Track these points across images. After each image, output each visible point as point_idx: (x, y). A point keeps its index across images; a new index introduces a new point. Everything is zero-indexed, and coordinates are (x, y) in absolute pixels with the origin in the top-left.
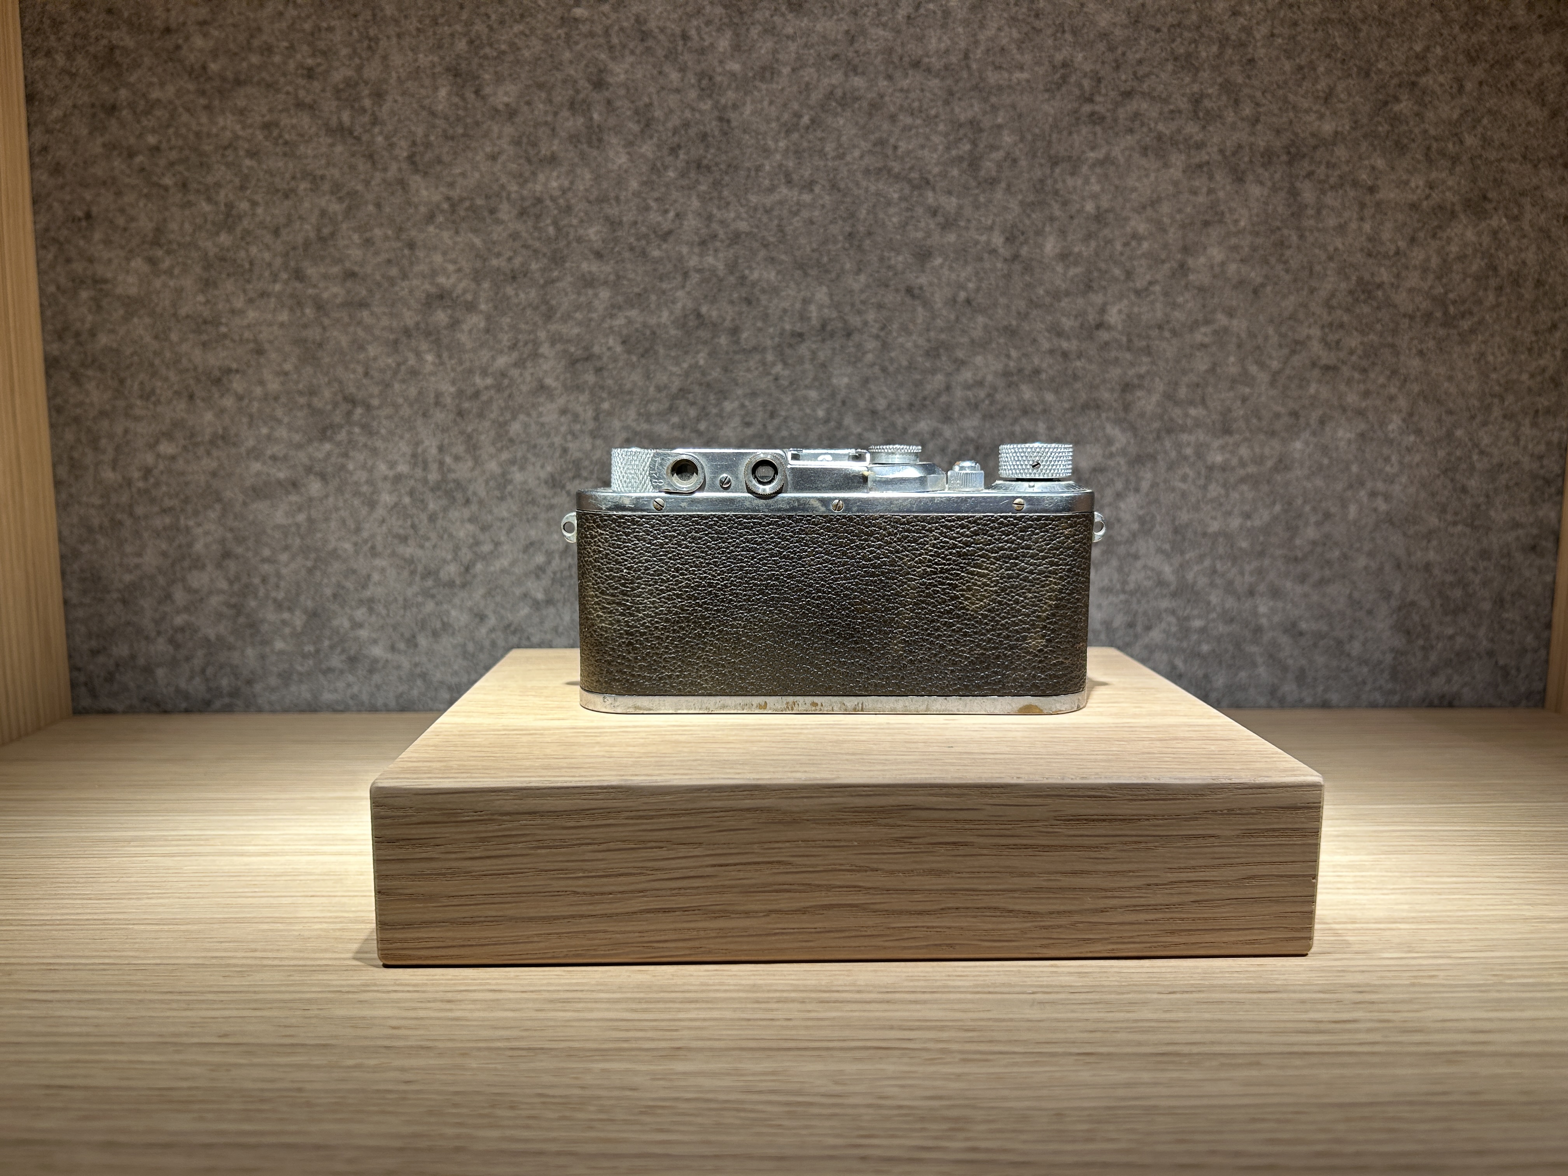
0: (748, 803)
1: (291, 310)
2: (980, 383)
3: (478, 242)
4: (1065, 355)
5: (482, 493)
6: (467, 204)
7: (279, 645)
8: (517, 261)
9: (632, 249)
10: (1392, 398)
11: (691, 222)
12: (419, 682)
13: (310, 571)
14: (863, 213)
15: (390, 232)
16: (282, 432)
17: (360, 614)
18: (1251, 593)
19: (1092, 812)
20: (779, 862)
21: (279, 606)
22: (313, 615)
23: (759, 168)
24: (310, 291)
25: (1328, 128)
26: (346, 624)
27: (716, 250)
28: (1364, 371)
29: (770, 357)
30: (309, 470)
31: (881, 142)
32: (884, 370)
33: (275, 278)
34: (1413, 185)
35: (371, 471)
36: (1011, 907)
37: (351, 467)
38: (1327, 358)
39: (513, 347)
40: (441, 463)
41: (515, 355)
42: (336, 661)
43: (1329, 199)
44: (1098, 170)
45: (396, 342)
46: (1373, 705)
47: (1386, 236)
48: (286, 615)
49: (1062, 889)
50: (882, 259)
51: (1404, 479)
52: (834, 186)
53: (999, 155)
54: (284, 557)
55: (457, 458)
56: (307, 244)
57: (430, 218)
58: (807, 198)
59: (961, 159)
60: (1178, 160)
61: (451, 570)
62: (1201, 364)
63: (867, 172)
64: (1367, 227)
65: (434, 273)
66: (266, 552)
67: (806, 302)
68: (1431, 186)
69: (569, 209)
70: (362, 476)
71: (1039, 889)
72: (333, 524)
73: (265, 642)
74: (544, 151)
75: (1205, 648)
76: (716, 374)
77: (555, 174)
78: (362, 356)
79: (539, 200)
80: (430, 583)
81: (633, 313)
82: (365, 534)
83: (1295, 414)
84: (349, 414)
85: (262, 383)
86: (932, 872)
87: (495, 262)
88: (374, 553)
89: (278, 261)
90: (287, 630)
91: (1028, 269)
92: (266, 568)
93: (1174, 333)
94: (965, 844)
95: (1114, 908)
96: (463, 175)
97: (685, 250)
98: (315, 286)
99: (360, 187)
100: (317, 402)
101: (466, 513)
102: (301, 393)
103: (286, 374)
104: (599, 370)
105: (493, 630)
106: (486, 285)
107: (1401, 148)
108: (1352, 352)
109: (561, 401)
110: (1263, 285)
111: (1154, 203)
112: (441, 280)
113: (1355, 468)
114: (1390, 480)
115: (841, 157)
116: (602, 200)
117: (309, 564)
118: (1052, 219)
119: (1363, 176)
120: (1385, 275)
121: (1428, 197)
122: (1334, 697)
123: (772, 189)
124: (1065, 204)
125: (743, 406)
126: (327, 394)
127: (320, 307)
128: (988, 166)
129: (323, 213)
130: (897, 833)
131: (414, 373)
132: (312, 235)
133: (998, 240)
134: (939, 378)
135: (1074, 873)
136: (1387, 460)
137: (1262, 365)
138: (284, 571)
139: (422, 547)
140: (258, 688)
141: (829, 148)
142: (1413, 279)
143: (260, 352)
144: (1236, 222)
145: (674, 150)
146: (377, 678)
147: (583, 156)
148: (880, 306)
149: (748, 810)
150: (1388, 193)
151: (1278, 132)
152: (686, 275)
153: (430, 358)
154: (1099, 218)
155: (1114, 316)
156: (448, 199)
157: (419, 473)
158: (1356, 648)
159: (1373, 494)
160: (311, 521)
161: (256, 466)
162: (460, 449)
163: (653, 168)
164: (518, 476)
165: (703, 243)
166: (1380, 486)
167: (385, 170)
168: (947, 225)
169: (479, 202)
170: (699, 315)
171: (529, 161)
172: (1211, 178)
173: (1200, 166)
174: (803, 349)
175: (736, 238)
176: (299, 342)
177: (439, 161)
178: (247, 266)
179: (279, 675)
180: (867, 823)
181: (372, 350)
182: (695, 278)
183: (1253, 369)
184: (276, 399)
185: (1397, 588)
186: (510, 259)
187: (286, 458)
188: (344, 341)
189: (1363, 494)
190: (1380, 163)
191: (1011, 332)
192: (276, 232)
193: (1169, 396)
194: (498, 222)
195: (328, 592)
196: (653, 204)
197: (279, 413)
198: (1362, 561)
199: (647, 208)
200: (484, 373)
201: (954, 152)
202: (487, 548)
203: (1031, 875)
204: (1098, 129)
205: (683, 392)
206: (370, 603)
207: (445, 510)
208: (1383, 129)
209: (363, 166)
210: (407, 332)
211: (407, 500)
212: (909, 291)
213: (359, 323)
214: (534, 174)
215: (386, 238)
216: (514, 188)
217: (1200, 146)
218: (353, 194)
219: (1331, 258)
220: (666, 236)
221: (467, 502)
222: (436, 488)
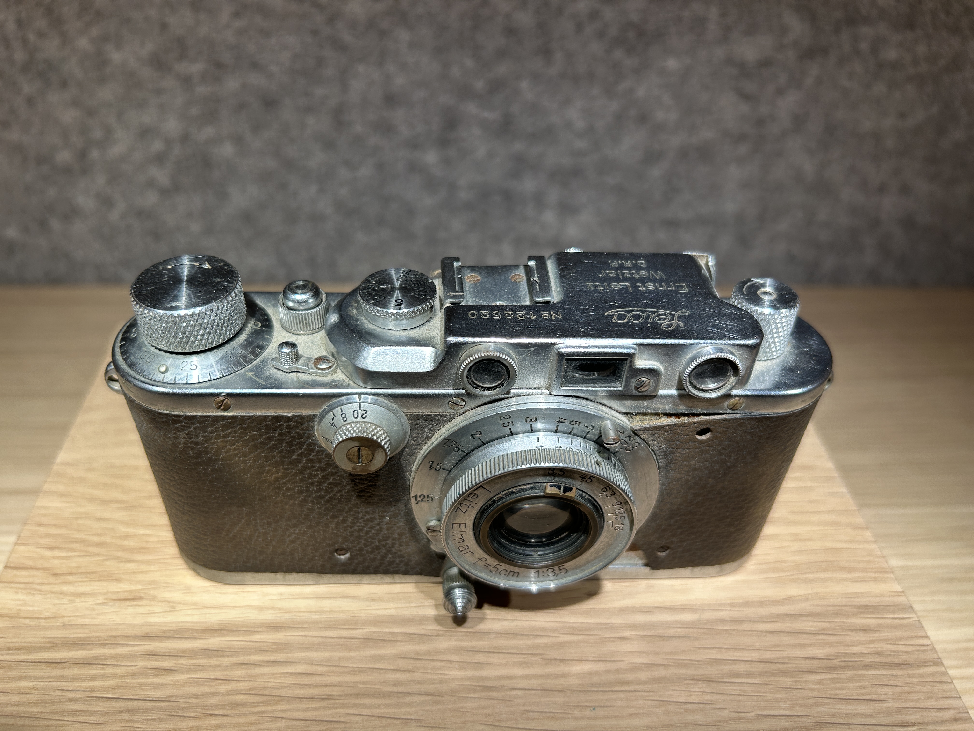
40: (25, 41)
61: (65, 156)
80: (46, 169)
101: (67, 96)
139: (27, 131)
162: (41, 23)
164: (116, 57)
202: (98, 134)
207: (42, 93)
221: (64, 84)
222: (26, 68)
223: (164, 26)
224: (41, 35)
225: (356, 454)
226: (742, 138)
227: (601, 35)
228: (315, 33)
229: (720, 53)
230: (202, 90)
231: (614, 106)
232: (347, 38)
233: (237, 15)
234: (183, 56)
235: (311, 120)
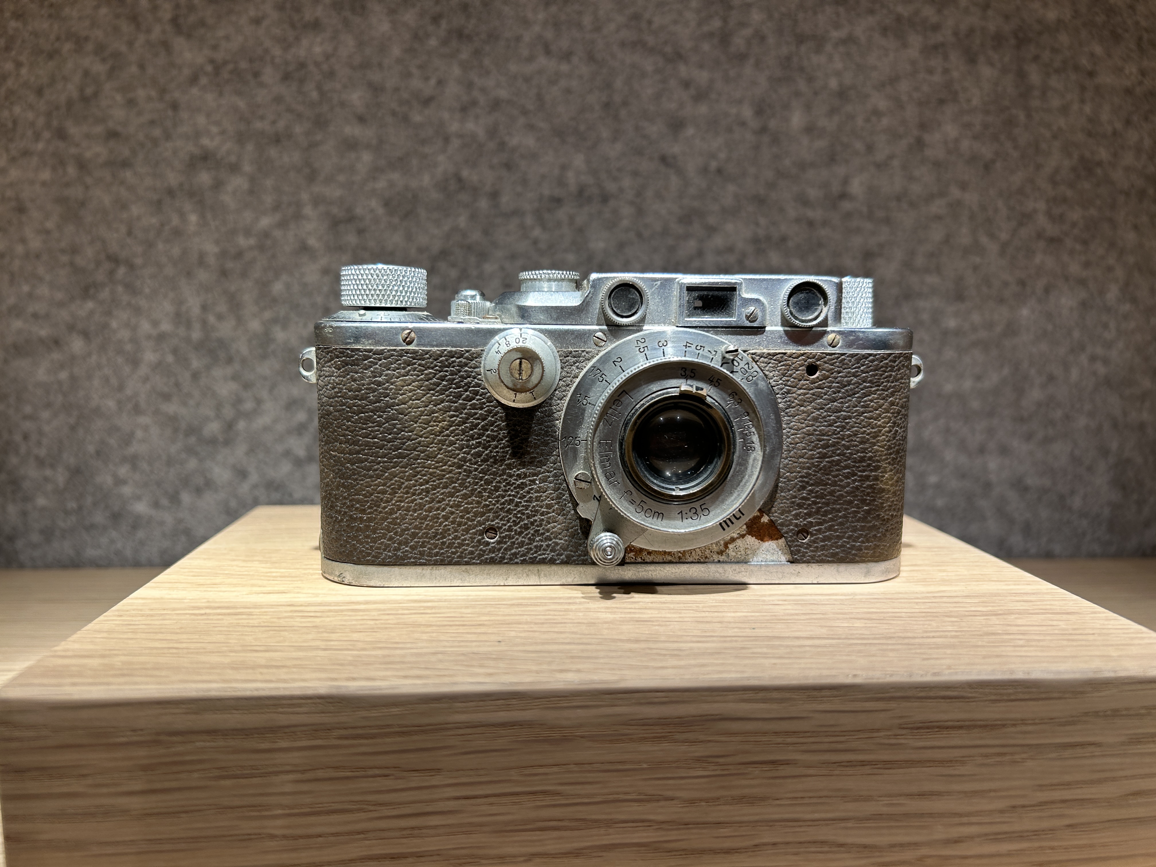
0: (503, 716)
1: (54, 169)
2: (730, 249)
3: (241, 104)
4: (811, 224)
5: (244, 350)
6: (230, 67)
7: (41, 501)
8: (281, 124)
9: (394, 114)
10: (1110, 269)
11: (453, 89)
12: (183, 538)
13: (73, 428)
14: (619, 83)
15: (153, 93)
16: (44, 291)
17: (123, 471)
18: (982, 450)
19: (945, 717)
20: (544, 793)
21: (41, 463)
22: (76, 472)
23: (518, 39)
24: (73, 150)
25: (1052, 15)
26: (109, 480)
27: (477, 117)
28: (1085, 243)
29: (529, 220)
30: (71, 328)
31: (636, 17)
32: (639, 235)
33: (37, 137)
34: (1127, 71)
35: (134, 329)
36: (841, 840)
37: (114, 324)
38: (1051, 230)
39: (277, 208)
41: (278, 217)
42: (99, 518)
43: (1054, 82)
44: (841, 49)
45: (159, 202)
46: (1092, 556)
47: (1105, 117)
48: (48, 472)
49: (907, 815)
50: (637, 128)
51: (1121, 345)
52: (591, 58)
53: (747, 32)
54: (45, 415)
55: (220, 317)
56: (70, 104)
57: (194, 80)
58: (564, 67)
59: (711, 35)
60: (915, 40)
61: (213, 428)
62: (937, 234)
63: (623, 44)
64: (1088, 109)
65: (198, 134)
66: (28, 409)
67: (564, 168)
68: (1143, 73)
69: (331, 74)
70: (124, 334)
71: (878, 817)
72: (96, 382)
73: (27, 499)
74: (308, 15)
75: (940, 503)
76: (476, 236)
77: (319, 39)
78: (125, 215)
79: (302, 65)
80: (192, 440)
81: (396, 176)
82: (129, 392)
83: (1022, 283)
84: (111, 273)
85: (23, 241)
86: (742, 800)
87: (259, 125)
88: (137, 410)
89: (41, 121)
90: (49, 487)
91: (775, 140)
92: (28, 425)
93: (912, 205)
94: (787, 763)
95: (971, 838)
96: (227, 38)
97: (446, 115)
98: (77, 145)
99: (124, 48)
100: (79, 261)
101: (229, 371)
102: (63, 251)
103: (48, 232)
104: (361, 232)
105: (255, 486)
106: (250, 147)
107: (1116, 37)
108: (1074, 225)
109: (323, 261)
110: (993, 161)
111: (894, 80)
112: (205, 141)
113: (1076, 334)
114: (1109, 345)
115: (597, 29)
116: (365, 65)
117: (72, 421)
118: (797, 94)
119: (1084, 61)
120: (1103, 154)
121: (1141, 83)
122: (1057, 548)
123: (531, 59)
124: (810, 80)
125: (502, 268)
126: (90, 252)
127: (82, 165)
128: (738, 42)
129: (86, 73)
130: (699, 751)
131: (177, 233)
132: (75, 95)
133: (747, 112)
134: (692, 245)
135: (922, 795)
136: (1106, 326)
137: (992, 236)
138: (46, 428)
139: (185, 404)
140: (20, 544)
141: (587, 20)
142: (1128, 159)
143: (21, 210)
144: (969, 101)
145: (436, 19)
146: (141, 534)
147: (346, 23)
148: (635, 174)
149: (503, 725)
150: (1106, 78)
151: (1007, 17)
152: (447, 140)
153: (193, 218)
154: (842, 94)
155: (856, 187)
156: (212, 61)
157: (182, 331)
158: (1077, 502)
159: (1093, 359)
160: (73, 378)
161: (18, 324)
163: (416, 37)
164: (280, 336)
165: (464, 109)
166: (1099, 351)
167: (149, 31)
168: (700, 97)
169: (243, 65)
170: (460, 180)
171: (293, 26)
172: (946, 58)
173: (936, 47)
174: (562, 214)
175: (496, 105)
176: (62, 201)
177: (202, 23)
178: (10, 125)
179: (42, 532)
180: (658, 739)
181: (135, 210)
182: (456, 143)
183: (984, 240)
184: (38, 256)
185: (1114, 446)
186: (274, 122)
187: (47, 316)
188: (107, 200)
189: (1084, 359)
190: (1098, 50)
191: (760, 201)
192: (40, 92)
193: (908, 265)
194: (262, 85)
195: (91, 449)
196: (415, 71)
197: (41, 270)
198: (1082, 421)
199: (408, 75)
200: (248, 232)
201: (706, 29)
203: (868, 799)
204: (841, 10)
205: (444, 254)
206: (133, 461)
207: (208, 368)
208: (1100, 19)
209: (126, 27)
210: (171, 192)
211: (170, 358)
212: (664, 159)
213: (122, 183)
214: (297, 39)
215: (149, 99)
216: (277, 51)
217: (936, 28)
218: (116, 55)
219: (1055, 137)
220: (427, 102)
225: (518, 368)
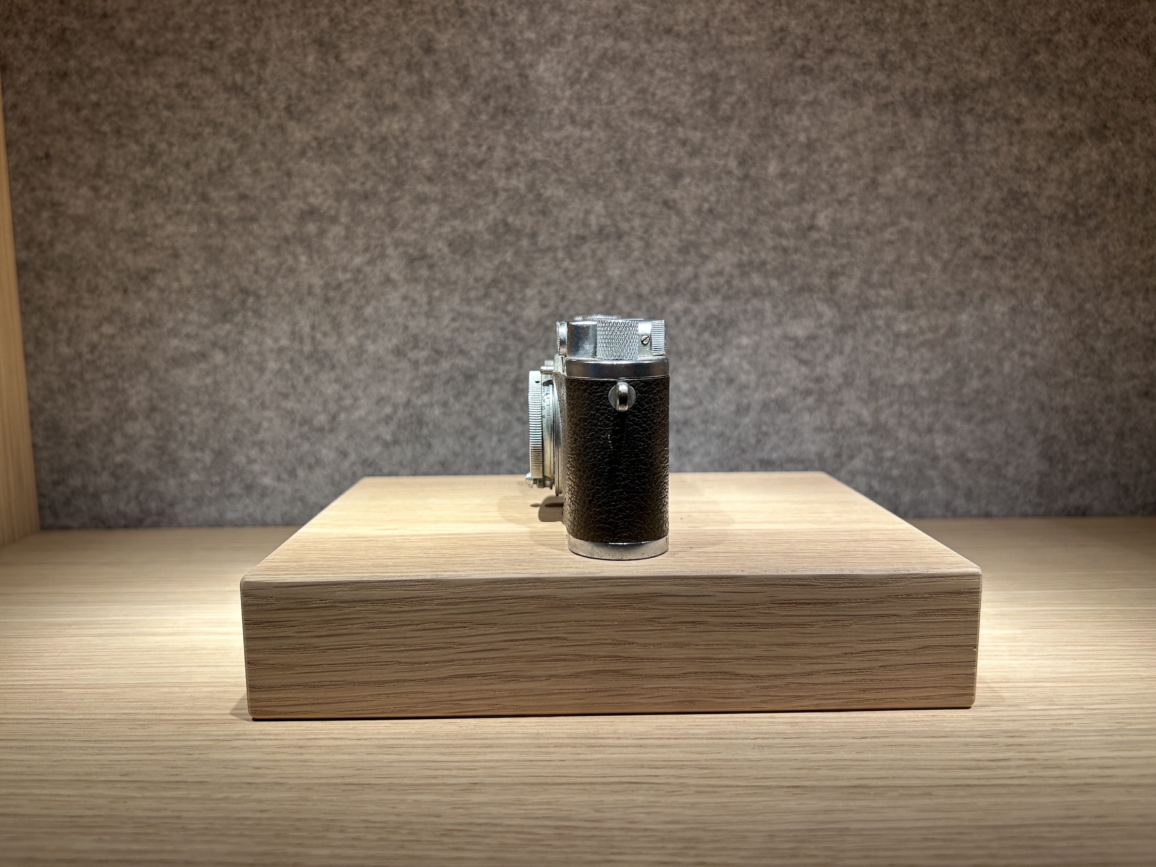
0: (532, 592)
1: (200, 224)
2: (721, 273)
3: (339, 170)
4: (785, 250)
5: (344, 359)
6: (330, 142)
7: (194, 476)
8: (369, 185)
9: (455, 174)
10: (1036, 280)
11: (500, 153)
13: (216, 421)
14: (629, 144)
15: (273, 165)
16: (194, 317)
17: (254, 453)
18: (930, 430)
19: (800, 597)
20: (557, 638)
21: (193, 447)
22: (219, 454)
23: (550, 112)
24: (214, 210)
25: (984, 74)
26: (243, 460)
27: (519, 175)
28: (1014, 260)
29: (560, 254)
30: (214, 344)
31: (643, 91)
32: (647, 263)
33: (187, 200)
34: (1050, 117)
35: (261, 344)
36: (738, 672)
37: (246, 341)
38: (985, 250)
39: (366, 250)
40: (313, 339)
41: (368, 256)
42: (236, 488)
43: (986, 129)
44: (809, 110)
45: (278, 247)
46: (1024, 515)
47: (1030, 156)
48: (199, 454)
50: (644, 179)
51: (1046, 342)
52: (607, 125)
53: (732, 99)
54: (196, 411)
56: (210, 174)
57: (303, 153)
58: (587, 133)
59: (703, 103)
60: (869, 101)
61: (321, 419)
62: (889, 256)
63: (632, 113)
64: (1015, 150)
65: (306, 195)
66: (183, 407)
67: (587, 212)
68: (1064, 118)
69: (406, 145)
70: (253, 348)
71: (759, 658)
72: (233, 385)
73: (183, 474)
74: (388, 101)
75: (895, 472)
76: (519, 268)
77: (396, 119)
78: (253, 258)
79: (384, 139)
80: (306, 428)
81: (457, 223)
82: (257, 392)
83: (961, 294)
84: (243, 302)
85: (178, 279)
86: (675, 645)
87: (352, 186)
88: (263, 406)
89: (189, 188)
90: (199, 465)
91: (756, 185)
92: (183, 419)
93: (868, 232)
94: (702, 623)
95: (819, 672)
96: (327, 120)
97: (495, 174)
98: (217, 206)
99: (250, 131)
100: (220, 294)
101: (333, 375)
102: (207, 286)
103: (196, 272)
104: (431, 267)
105: (354, 463)
106: (345, 203)
107: (1040, 90)
108: (1004, 246)
109: (403, 290)
110: (936, 196)
111: (852, 133)
112: (312, 200)
113: (1008, 334)
114: (1035, 343)
115: (612, 102)
116: (432, 137)
117: (216, 415)
118: (773, 147)
119: (1012, 111)
120: (1029, 186)
121: (1061, 127)
122: (995, 509)
123: (560, 128)
124: (784, 135)
125: (540, 292)
126: (227, 286)
127: (221, 221)
128: (725, 108)
129: (222, 151)
130: (648, 614)
131: (292, 270)
132: (214, 167)
133: (732, 164)
134: (689, 269)
135: (787, 645)
136: (1033, 327)
137: (936, 256)
138: (197, 421)
139: (299, 401)
140: (178, 509)
141: (604, 95)
142: (1051, 189)
143: (176, 255)
144: (914, 147)
145: (486, 99)
146: (267, 501)
147: (417, 105)
148: (644, 215)
150: (1031, 124)
151: (946, 78)
152: (496, 193)
153: (303, 259)
154: (810, 146)
155: (822, 220)
156: (316, 139)
157: (296, 345)
158: (1010, 471)
159: (1022, 354)
160: (216, 383)
161: (175, 342)
162: (327, 327)
163: (471, 113)
164: (371, 348)
165: (509, 169)
166: (1028, 347)
167: (268, 117)
168: (694, 152)
169: (340, 140)
170: (506, 224)
171: (377, 109)
172: (895, 113)
173: (886, 105)
174: (586, 248)
175: (533, 165)
176: (207, 248)
177: (309, 110)
178: (166, 191)
179: (195, 499)
180: (624, 607)
181: (260, 254)
182: (503, 195)
183: (929, 259)
184: (189, 291)
185: (1042, 425)
186: (363, 184)
187: (196, 336)
188: (240, 247)
189: (1014, 354)
190: (1024, 101)
191: (744, 233)
192: (187, 165)
193: (866, 281)
194: (354, 155)
195: (230, 436)
196: (470, 140)
197: (192, 301)
198: (1014, 405)
199: (465, 143)
200: (345, 270)
201: (698, 98)
202: (348, 402)
203: (753, 646)
204: (808, 78)
205: (495, 282)
206: (261, 445)
207: (317, 373)
208: (1026, 75)
209: (251, 115)
210: (286, 240)
211: (288, 366)
212: (666, 203)
213: (251, 233)
214: (380, 119)
215: (270, 169)
216: (365, 129)
217: (886, 90)
218: (244, 136)
219: (987, 174)
220: (480, 164)
221: (333, 367)
222: (309, 357)
223: (406, 328)
224: (325, 334)
226: (808, 392)
227: (693, 324)
228: (503, 329)
229: (778, 332)
230: (425, 369)
231: (709, 372)
232: (524, 332)
233: (454, 320)
234: (415, 347)
235: (496, 388)
